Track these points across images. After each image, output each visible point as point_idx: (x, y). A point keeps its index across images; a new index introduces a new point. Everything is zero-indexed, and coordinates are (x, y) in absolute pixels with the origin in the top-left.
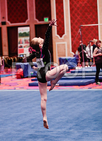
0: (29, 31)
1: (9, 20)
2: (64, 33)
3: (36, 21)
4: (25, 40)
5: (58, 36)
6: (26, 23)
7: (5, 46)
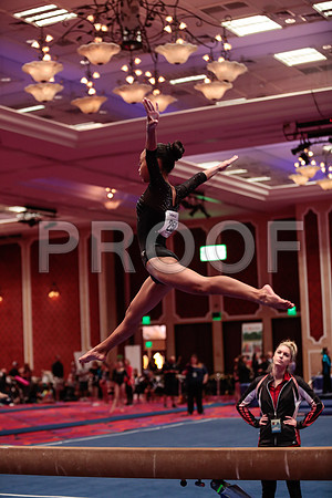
0: (261, 329)
1: (225, 310)
2: (322, 334)
3: (273, 313)
4: (254, 346)
5: (313, 339)
6: (255, 316)
7: (218, 355)
